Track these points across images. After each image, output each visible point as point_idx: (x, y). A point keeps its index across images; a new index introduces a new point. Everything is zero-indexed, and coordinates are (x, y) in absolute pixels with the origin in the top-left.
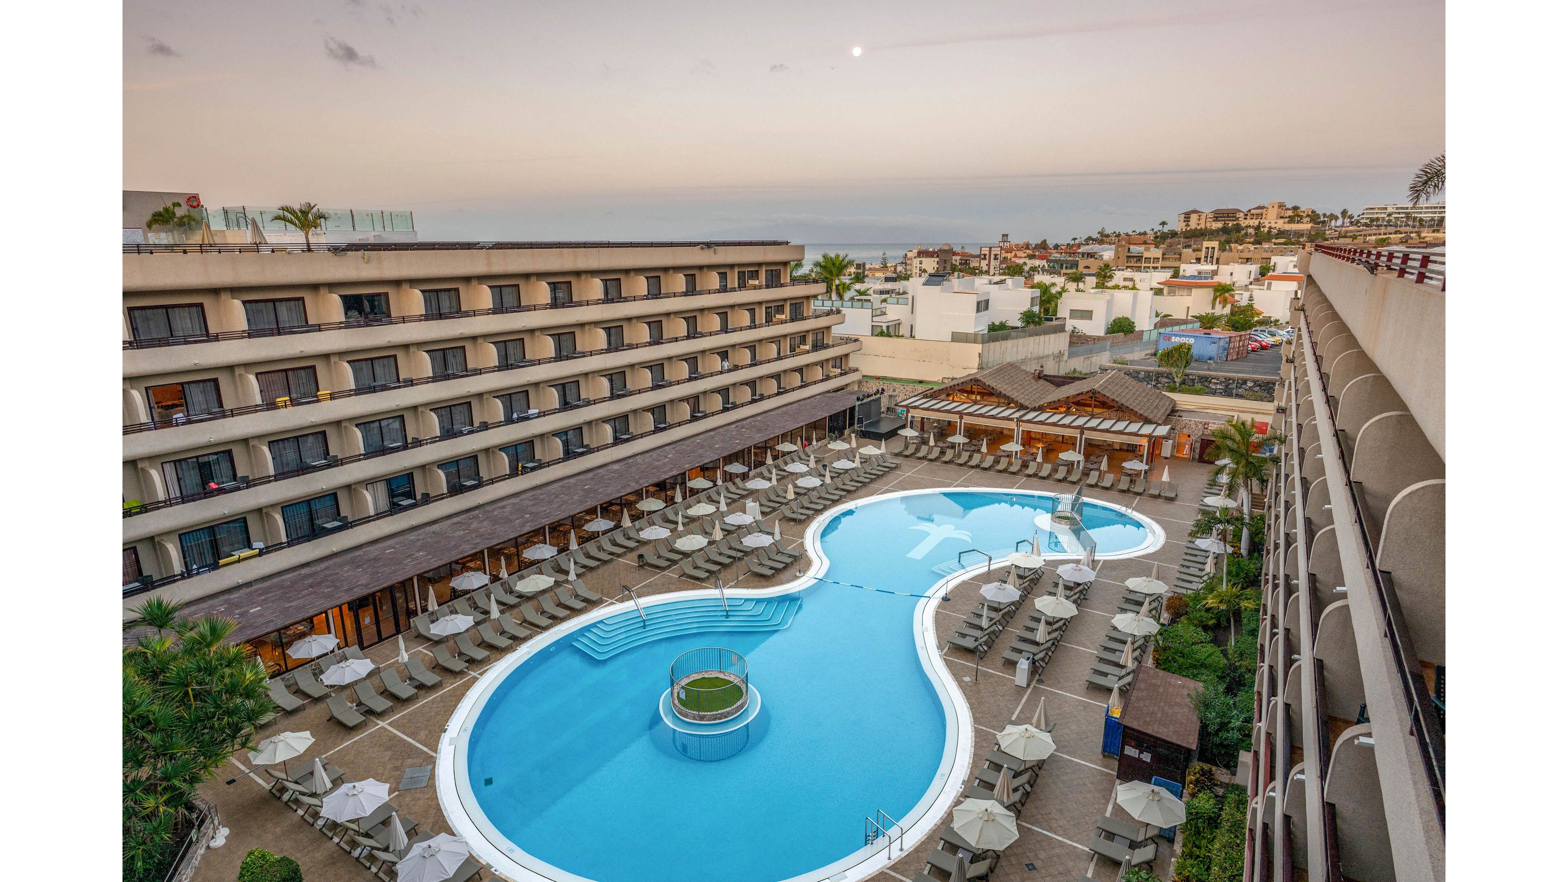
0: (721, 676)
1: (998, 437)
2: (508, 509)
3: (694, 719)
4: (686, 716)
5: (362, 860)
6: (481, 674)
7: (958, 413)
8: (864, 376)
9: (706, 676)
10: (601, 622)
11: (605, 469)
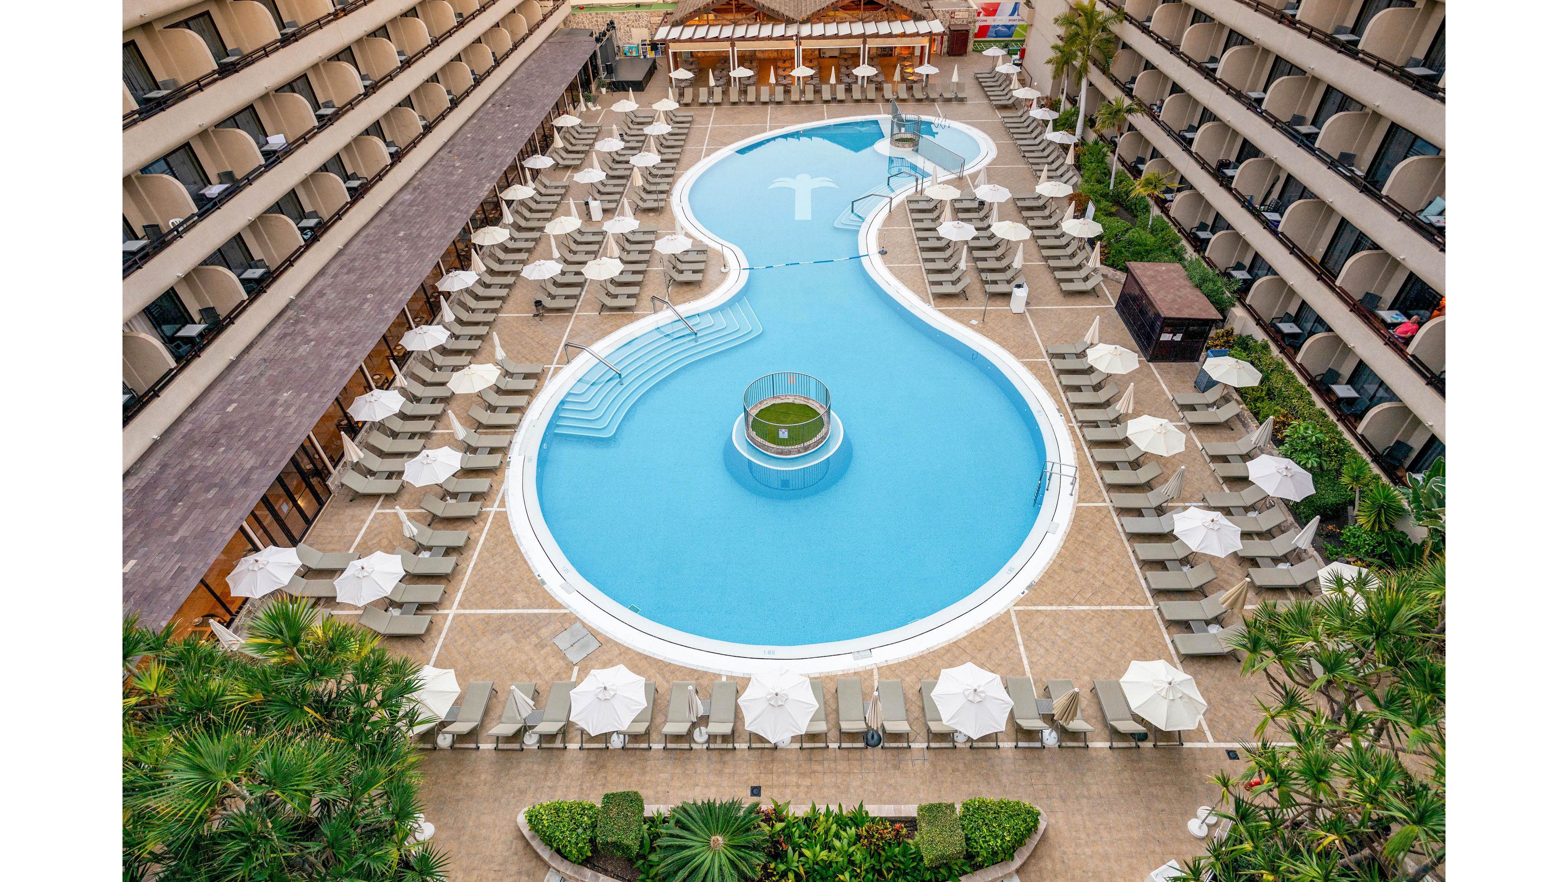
0: (778, 401)
1: (783, 60)
2: (331, 295)
3: (799, 452)
4: (790, 453)
5: (630, 746)
6: (503, 503)
7: (728, 39)
8: (573, 7)
9: (763, 407)
10: (569, 394)
11: (394, 202)
